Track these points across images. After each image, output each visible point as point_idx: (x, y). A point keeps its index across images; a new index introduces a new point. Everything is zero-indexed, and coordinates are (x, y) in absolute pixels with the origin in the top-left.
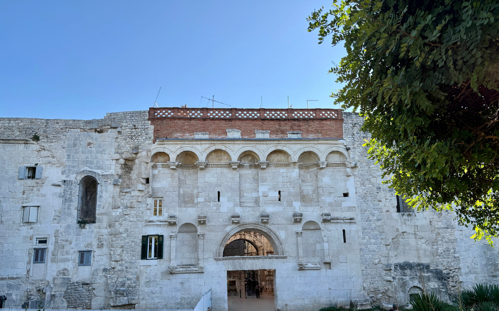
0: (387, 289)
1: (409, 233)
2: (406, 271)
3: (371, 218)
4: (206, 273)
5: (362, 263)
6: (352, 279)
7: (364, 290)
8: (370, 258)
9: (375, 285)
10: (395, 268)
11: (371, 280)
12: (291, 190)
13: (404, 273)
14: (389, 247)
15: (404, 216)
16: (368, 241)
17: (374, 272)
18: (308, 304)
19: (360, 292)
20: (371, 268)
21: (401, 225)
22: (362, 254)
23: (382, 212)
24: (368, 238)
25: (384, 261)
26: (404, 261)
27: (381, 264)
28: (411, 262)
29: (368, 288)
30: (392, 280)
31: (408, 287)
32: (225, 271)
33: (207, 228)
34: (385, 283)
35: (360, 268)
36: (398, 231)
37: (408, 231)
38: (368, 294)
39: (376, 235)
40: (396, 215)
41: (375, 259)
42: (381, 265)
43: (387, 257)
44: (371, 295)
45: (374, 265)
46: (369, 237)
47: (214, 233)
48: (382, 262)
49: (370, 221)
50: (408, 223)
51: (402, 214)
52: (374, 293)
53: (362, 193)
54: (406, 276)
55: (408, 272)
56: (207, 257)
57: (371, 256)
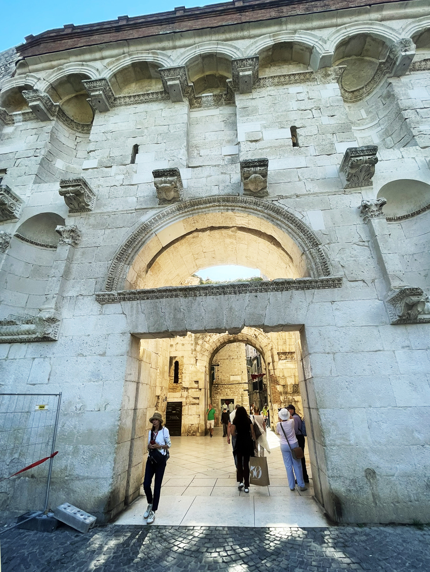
4: (61, 340)
12: (326, 120)
32: (123, 334)
33: (92, 220)
47: (109, 231)
56: (75, 295)
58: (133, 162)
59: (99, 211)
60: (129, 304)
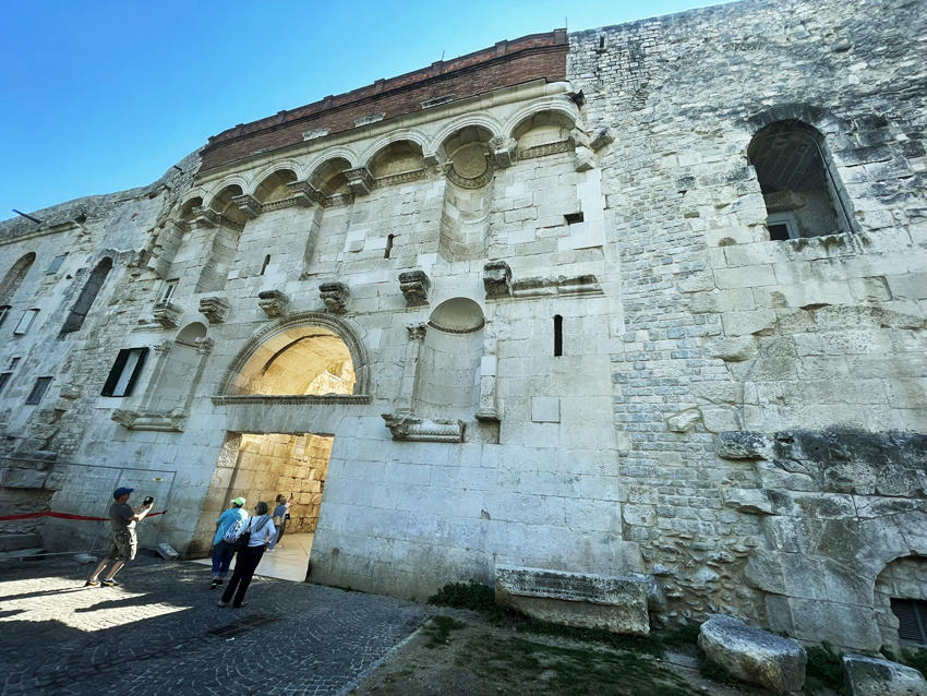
0: (741, 548)
1: (843, 310)
2: (847, 470)
3: (658, 270)
4: (185, 432)
5: (620, 428)
6: (576, 485)
7: (626, 538)
8: (654, 409)
9: (681, 524)
10: (779, 450)
11: (662, 500)
12: (420, 228)
13: (833, 475)
14: (742, 367)
15: (807, 249)
16: (645, 346)
17: (676, 466)
18: (401, 561)
19: (605, 542)
20: (658, 448)
21: (796, 283)
22: (620, 394)
23: (702, 248)
24: (647, 338)
25: (720, 420)
26: (830, 423)
27: (707, 431)
28: (873, 428)
29: (644, 533)
30: (767, 507)
31: (870, 556)
32: (222, 430)
34: (729, 516)
35: (610, 445)
36: (784, 304)
37: (835, 301)
38: (645, 560)
39: (681, 324)
40: (764, 249)
41: (679, 412)
42: (707, 437)
43: (737, 403)
44: (659, 567)
45: (673, 436)
46: (651, 335)
47: (232, 341)
48: (711, 424)
49: (654, 281)
50: (827, 270)
51: (794, 243)
52: (673, 558)
53: (625, 203)
54: (853, 492)
55: (859, 472)
56: (201, 396)
57: (659, 399)
58: (262, 274)
59: (229, 322)
60: (230, 406)
